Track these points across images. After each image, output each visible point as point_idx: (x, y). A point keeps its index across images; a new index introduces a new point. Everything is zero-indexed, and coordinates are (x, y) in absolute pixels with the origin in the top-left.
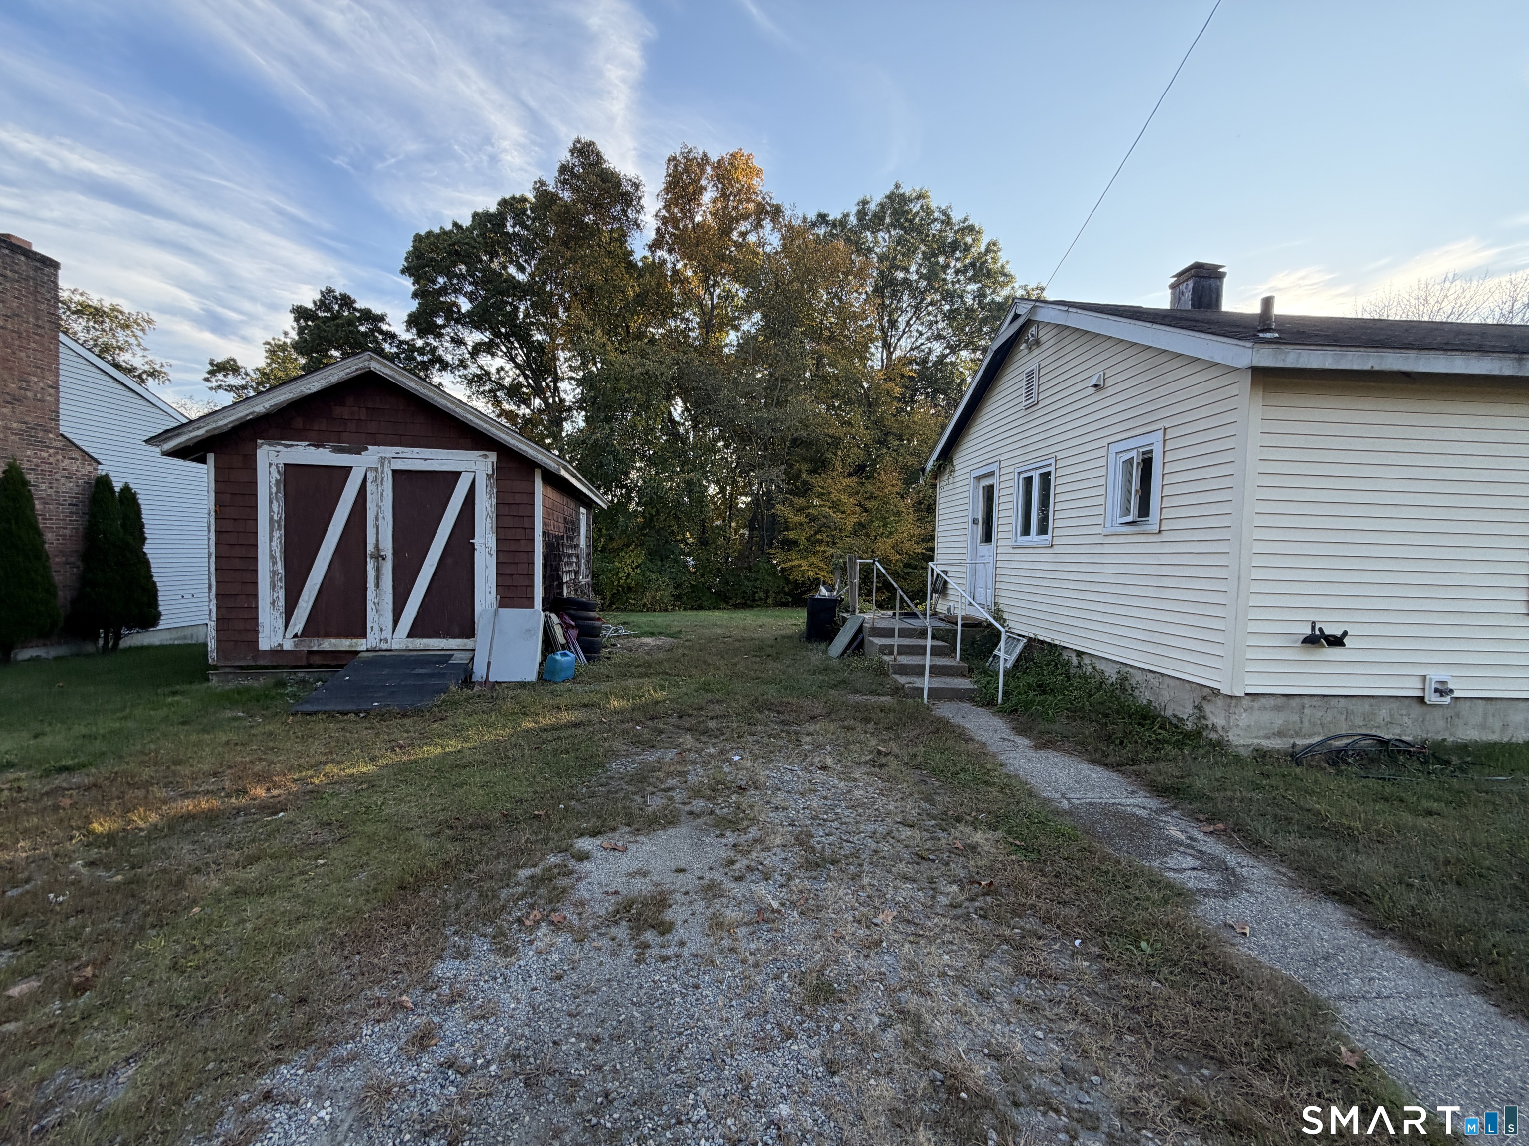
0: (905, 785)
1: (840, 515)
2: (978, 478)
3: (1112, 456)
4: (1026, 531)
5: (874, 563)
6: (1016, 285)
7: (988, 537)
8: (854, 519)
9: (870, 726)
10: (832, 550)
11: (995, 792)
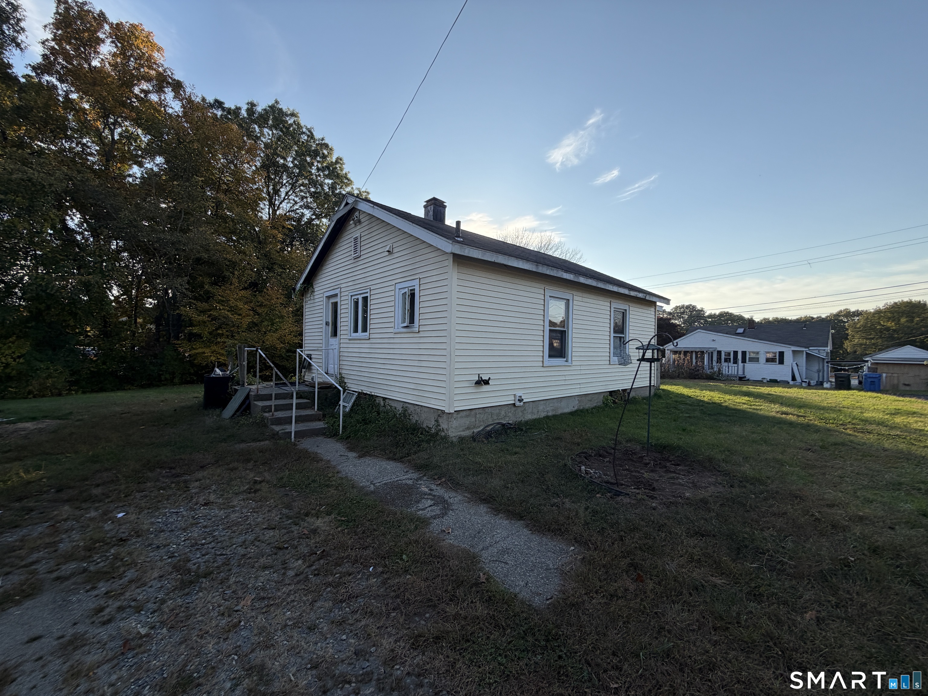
0: (272, 501)
1: (237, 317)
2: (329, 297)
3: (397, 290)
4: (356, 331)
5: (257, 351)
6: (354, 187)
7: (335, 333)
8: (248, 320)
9: (250, 465)
10: (231, 341)
11: (332, 491)
